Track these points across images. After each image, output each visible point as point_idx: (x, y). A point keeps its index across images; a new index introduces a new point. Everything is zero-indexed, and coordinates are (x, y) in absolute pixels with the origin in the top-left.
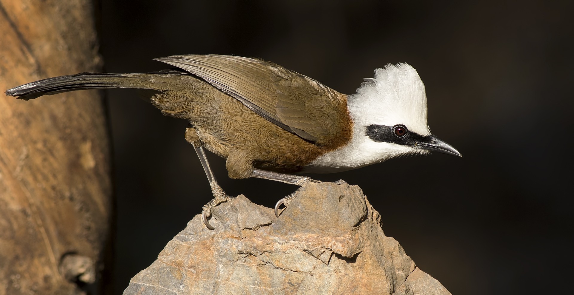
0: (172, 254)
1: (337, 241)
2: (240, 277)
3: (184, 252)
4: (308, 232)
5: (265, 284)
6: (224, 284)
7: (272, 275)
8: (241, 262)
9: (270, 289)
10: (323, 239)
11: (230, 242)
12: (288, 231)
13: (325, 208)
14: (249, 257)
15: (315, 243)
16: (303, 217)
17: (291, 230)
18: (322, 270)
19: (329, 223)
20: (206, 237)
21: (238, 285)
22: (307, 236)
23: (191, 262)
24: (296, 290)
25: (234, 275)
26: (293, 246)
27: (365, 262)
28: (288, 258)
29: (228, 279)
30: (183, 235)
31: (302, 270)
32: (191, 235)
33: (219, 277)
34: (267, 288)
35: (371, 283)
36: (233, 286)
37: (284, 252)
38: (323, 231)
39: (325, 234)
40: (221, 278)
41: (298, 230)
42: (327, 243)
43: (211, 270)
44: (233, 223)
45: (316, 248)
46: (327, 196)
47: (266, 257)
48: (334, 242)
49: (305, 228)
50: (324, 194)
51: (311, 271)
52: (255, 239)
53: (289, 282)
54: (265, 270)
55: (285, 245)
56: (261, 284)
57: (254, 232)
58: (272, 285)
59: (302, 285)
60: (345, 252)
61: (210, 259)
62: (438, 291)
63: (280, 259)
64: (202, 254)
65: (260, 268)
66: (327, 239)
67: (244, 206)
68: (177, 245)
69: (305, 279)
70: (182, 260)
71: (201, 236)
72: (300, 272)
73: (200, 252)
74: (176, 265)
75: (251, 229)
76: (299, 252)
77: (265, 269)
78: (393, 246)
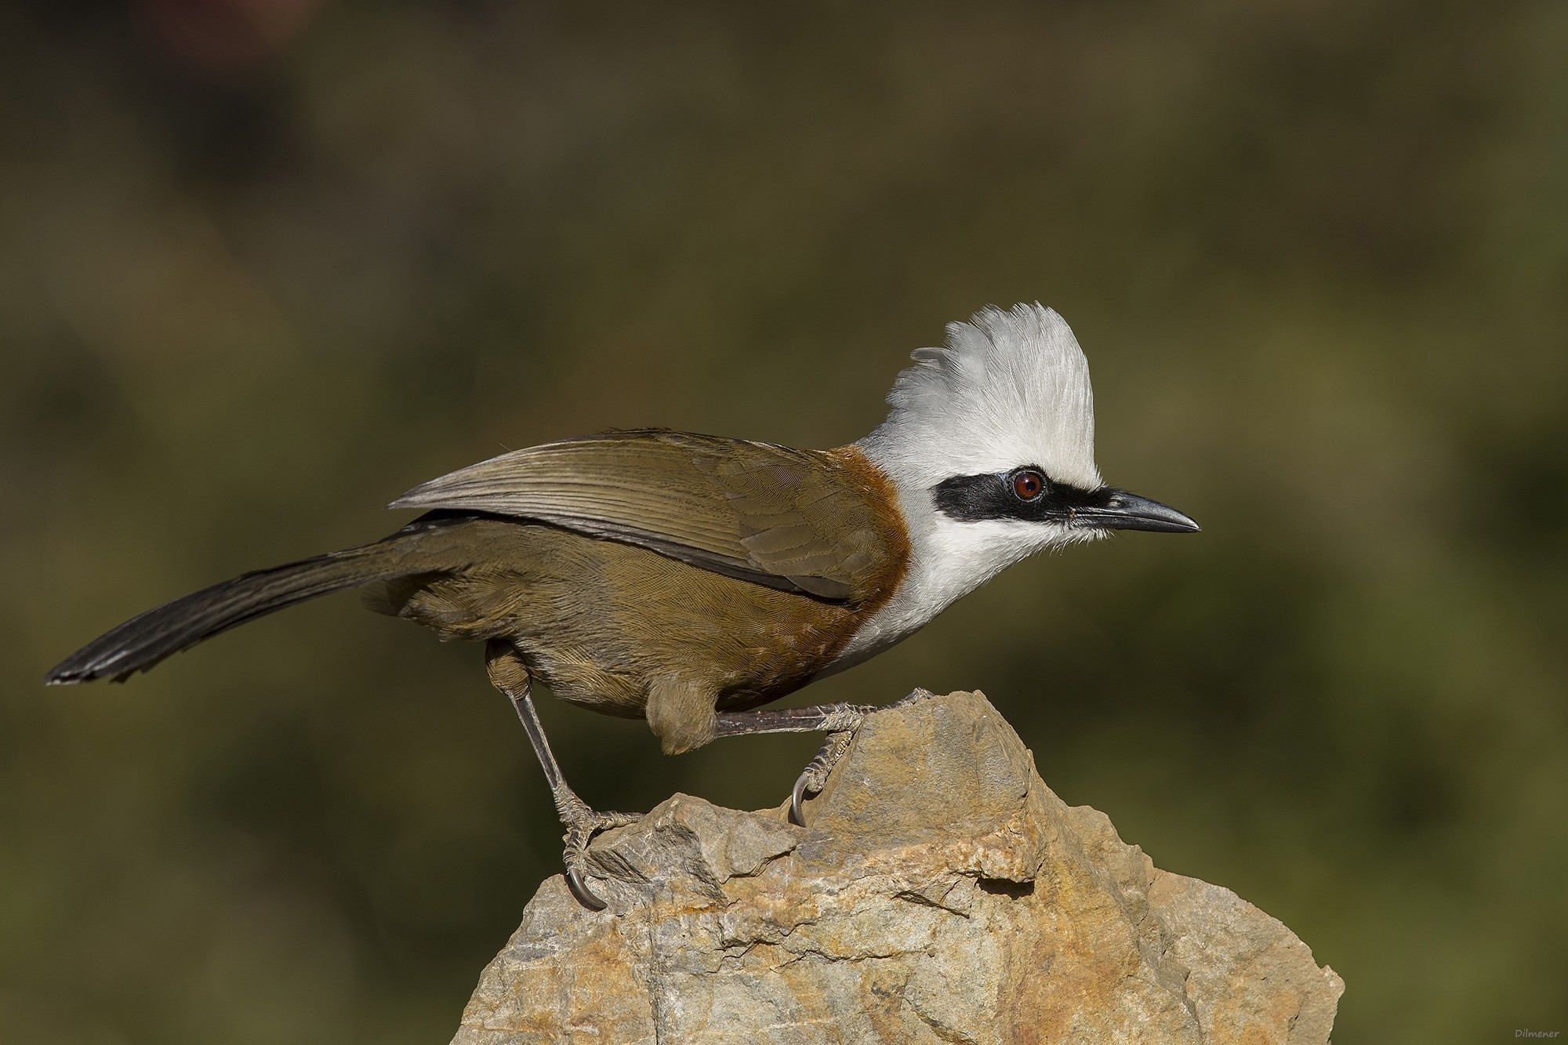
0: (508, 1003)
1: (988, 846)
2: (735, 1011)
3: (544, 988)
4: (902, 843)
5: (813, 1010)
6: (694, 1042)
7: (824, 982)
8: (730, 970)
9: (828, 1021)
10: (947, 851)
11: (684, 926)
12: (844, 855)
13: (934, 768)
14: (754, 952)
15: (932, 868)
16: (881, 807)
17: (851, 851)
18: (956, 936)
19: (955, 806)
20: (589, 932)
21: (734, 1034)
22: (903, 855)
23: (576, 1007)
24: (896, 1005)
25: (717, 1008)
26: (866, 890)
27: (1058, 886)
28: (858, 927)
29: (701, 1026)
30: (526, 942)
31: (903, 949)
32: (551, 939)
33: (676, 1025)
34: (820, 1020)
35: (1084, 936)
36: (721, 1039)
37: (848, 914)
38: (941, 829)
39: (948, 836)
40: (682, 1028)
41: (871, 845)
42: (962, 858)
43: (639, 1015)
44: (673, 873)
45: (933, 879)
46: (937, 736)
47: (800, 939)
48: (981, 850)
49: (890, 834)
50: (929, 732)
51: (928, 945)
52: (765, 900)
53: (875, 989)
54: (802, 973)
55: (846, 894)
56: (803, 1013)
57: (755, 881)
58: (832, 1007)
59: (909, 988)
60: (1018, 871)
61: (626, 987)
62: (1235, 916)
63: (841, 934)
64: (601, 980)
65: (789, 972)
66: (959, 848)
67: (707, 820)
68: (518, 973)
69: (916, 971)
70: (547, 1010)
71: (577, 932)
72: (899, 956)
73: (593, 975)
74: (534, 1028)
75: (747, 875)
76: (884, 903)
77: (803, 971)
78: (1099, 826)
